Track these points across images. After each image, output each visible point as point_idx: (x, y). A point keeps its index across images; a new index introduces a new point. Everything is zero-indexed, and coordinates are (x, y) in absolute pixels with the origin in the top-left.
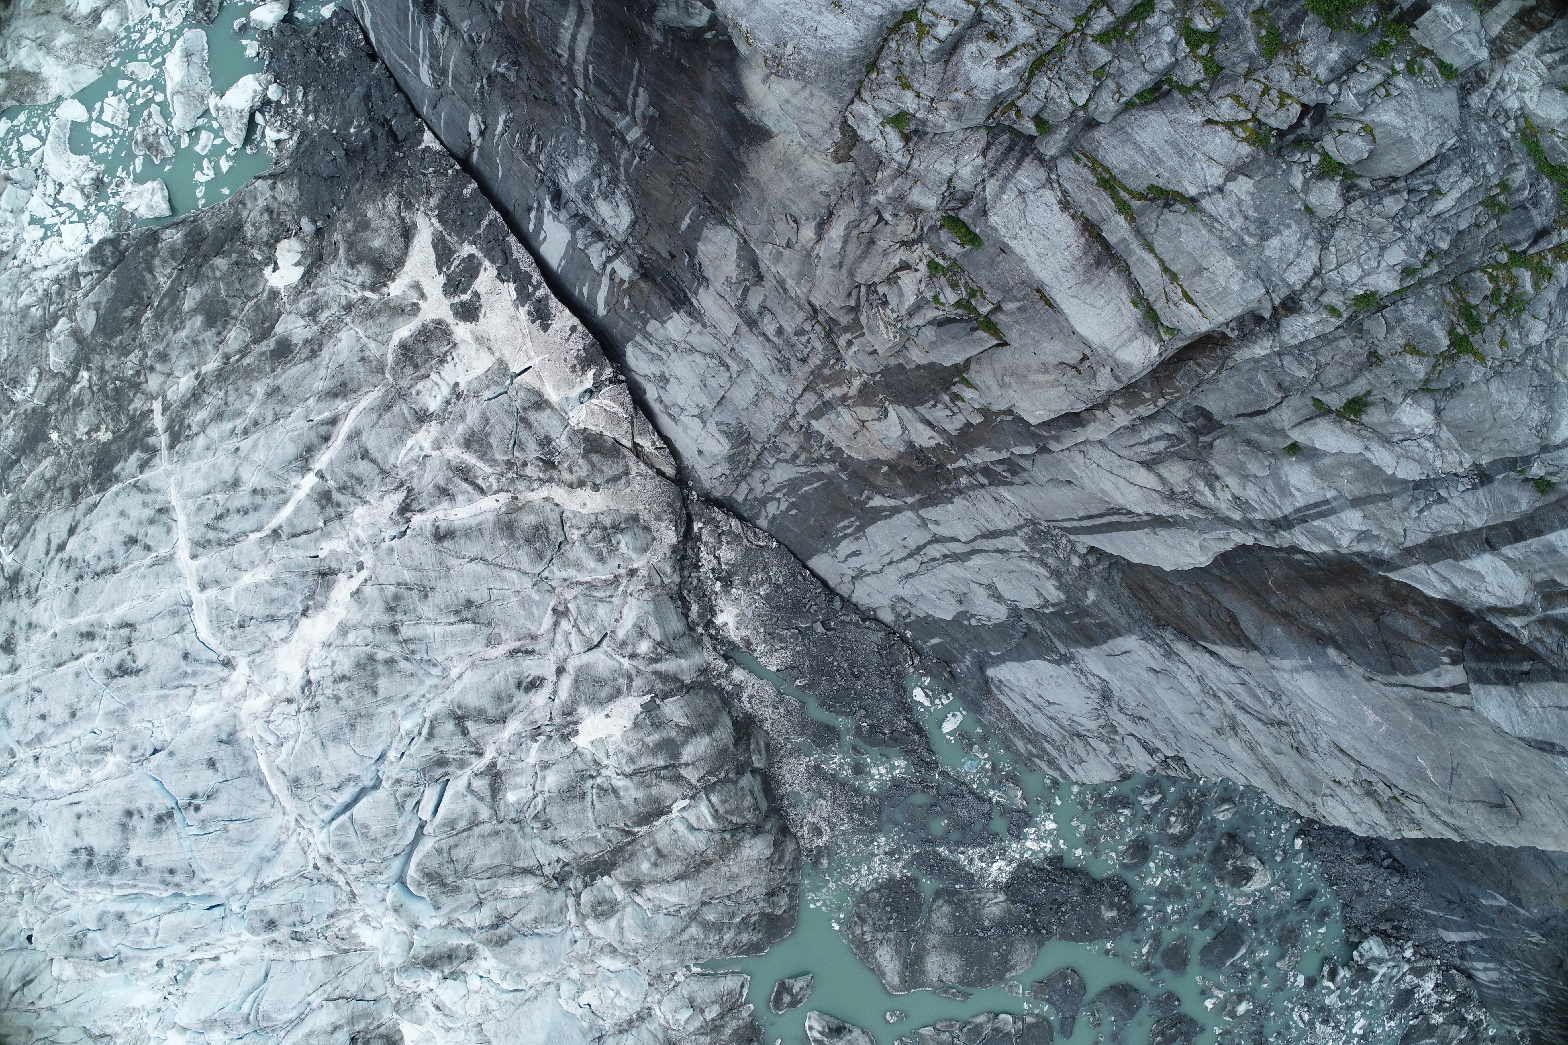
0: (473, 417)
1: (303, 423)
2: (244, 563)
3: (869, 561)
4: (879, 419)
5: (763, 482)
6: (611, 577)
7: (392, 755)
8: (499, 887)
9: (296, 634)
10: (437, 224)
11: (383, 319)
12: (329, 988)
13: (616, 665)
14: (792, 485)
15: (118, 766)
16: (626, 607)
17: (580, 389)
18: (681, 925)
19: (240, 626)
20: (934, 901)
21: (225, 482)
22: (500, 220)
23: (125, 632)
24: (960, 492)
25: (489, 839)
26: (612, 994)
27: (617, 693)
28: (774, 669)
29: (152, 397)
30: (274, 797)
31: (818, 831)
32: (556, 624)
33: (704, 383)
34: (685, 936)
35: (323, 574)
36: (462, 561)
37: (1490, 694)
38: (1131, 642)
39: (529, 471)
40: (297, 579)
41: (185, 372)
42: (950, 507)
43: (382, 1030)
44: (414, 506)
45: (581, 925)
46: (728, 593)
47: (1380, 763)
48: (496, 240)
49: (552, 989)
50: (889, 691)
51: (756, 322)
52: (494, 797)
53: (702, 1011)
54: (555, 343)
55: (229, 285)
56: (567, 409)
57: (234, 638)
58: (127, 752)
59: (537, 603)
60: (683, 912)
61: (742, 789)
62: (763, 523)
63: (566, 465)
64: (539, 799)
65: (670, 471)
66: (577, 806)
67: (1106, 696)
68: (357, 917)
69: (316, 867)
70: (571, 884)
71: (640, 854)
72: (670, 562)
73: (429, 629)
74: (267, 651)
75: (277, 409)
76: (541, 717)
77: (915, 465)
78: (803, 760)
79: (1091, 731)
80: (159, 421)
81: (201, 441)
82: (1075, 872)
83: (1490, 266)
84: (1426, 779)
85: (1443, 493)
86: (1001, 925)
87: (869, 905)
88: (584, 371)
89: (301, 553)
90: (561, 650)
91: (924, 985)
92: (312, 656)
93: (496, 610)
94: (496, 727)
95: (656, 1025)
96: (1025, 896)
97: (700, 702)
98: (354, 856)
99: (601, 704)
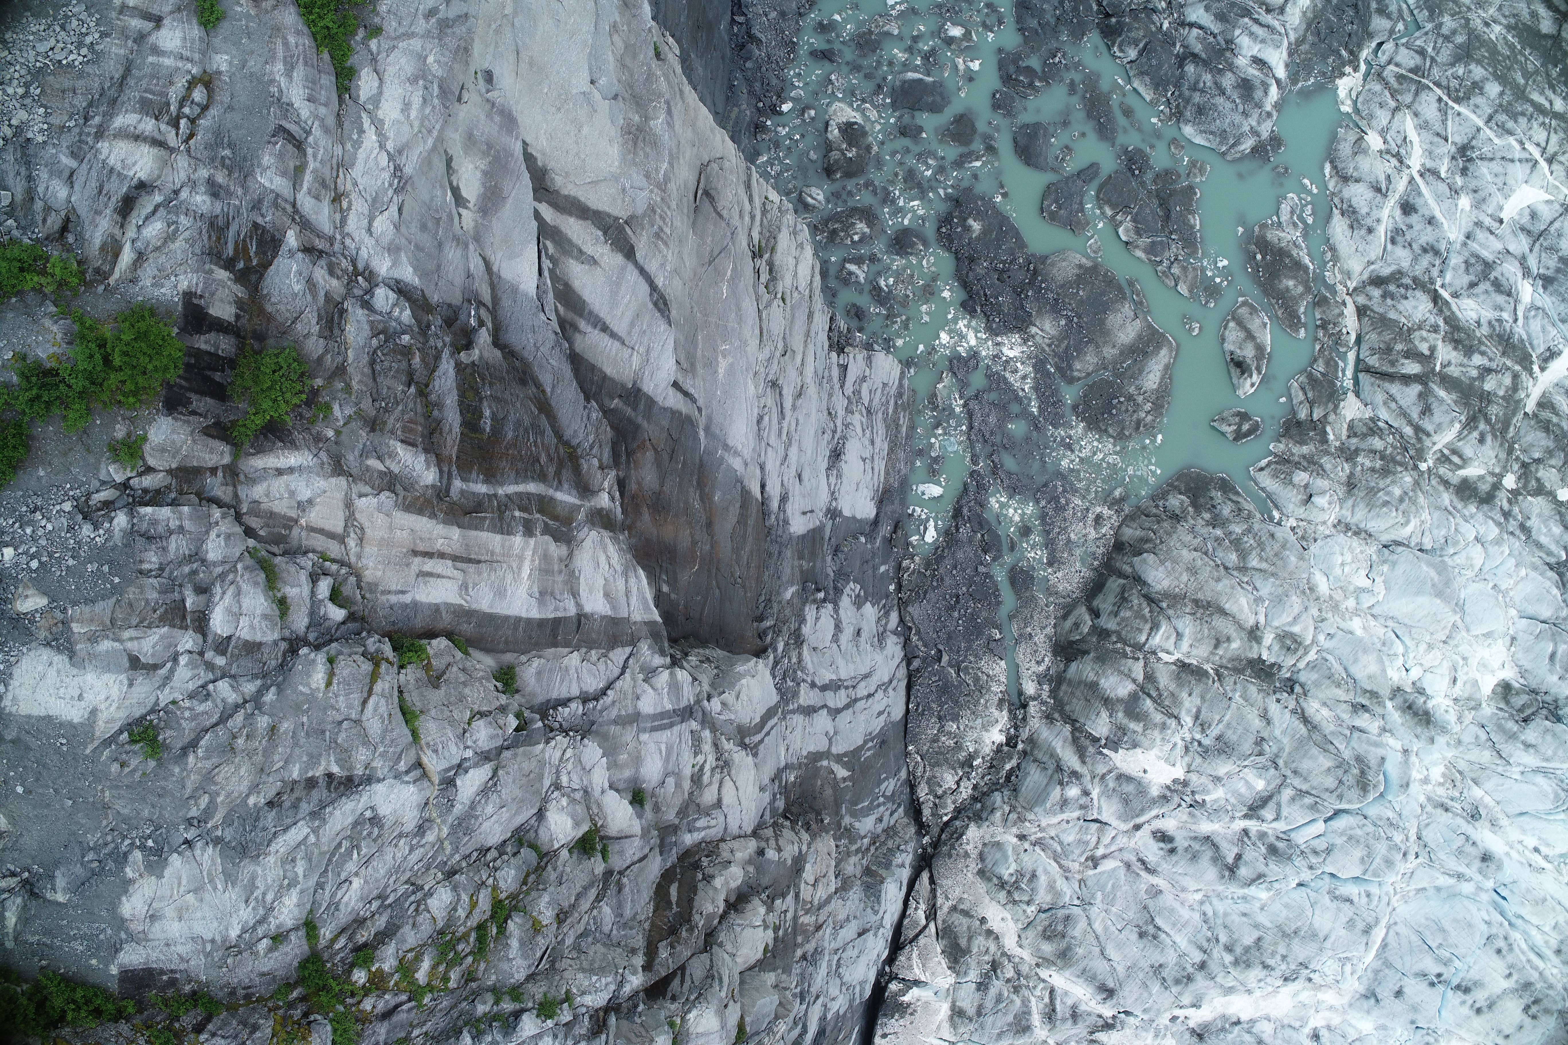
3: (877, 704)
5: (881, 820)
6: (1037, 848)
8: (1332, 727)
9: (1258, 1015)
13: (1103, 799)
14: (869, 810)
16: (1051, 824)
17: (924, 994)
18: (1257, 575)
20: (1079, 379)
24: (800, 765)
25: (1305, 773)
26: (1347, 569)
27: (1123, 778)
28: (1003, 663)
30: (1388, 929)
31: (1098, 520)
32: (1104, 857)
34: (1264, 565)
35: (1201, 1037)
36: (1115, 965)
37: (656, 386)
38: (796, 524)
39: (1010, 973)
42: (812, 749)
43: (1501, 706)
44: (1101, 1022)
45: (1314, 643)
46: (976, 752)
47: (749, 308)
49: (1374, 611)
50: (948, 563)
52: (1270, 797)
53: (1306, 486)
54: (905, 1039)
56: (944, 991)
59: (1103, 890)
60: (1245, 579)
62: (904, 776)
63: (986, 958)
64: (1246, 763)
65: (925, 876)
66: (1229, 734)
70: (1288, 675)
71: (1228, 655)
72: (992, 818)
73: (1183, 944)
74: (1286, 1022)
76: (1183, 814)
78: (1053, 579)
82: (965, 285)
84: (734, 267)
85: (580, 710)
86: (1056, 308)
87: (1123, 429)
88: (909, 1005)
90: (1122, 841)
91: (1150, 326)
92: (1265, 993)
93: (1131, 913)
94: (1217, 840)
95: (1344, 512)
96: (1016, 309)
97: (1076, 706)
98: (1390, 848)
99: (1139, 784)
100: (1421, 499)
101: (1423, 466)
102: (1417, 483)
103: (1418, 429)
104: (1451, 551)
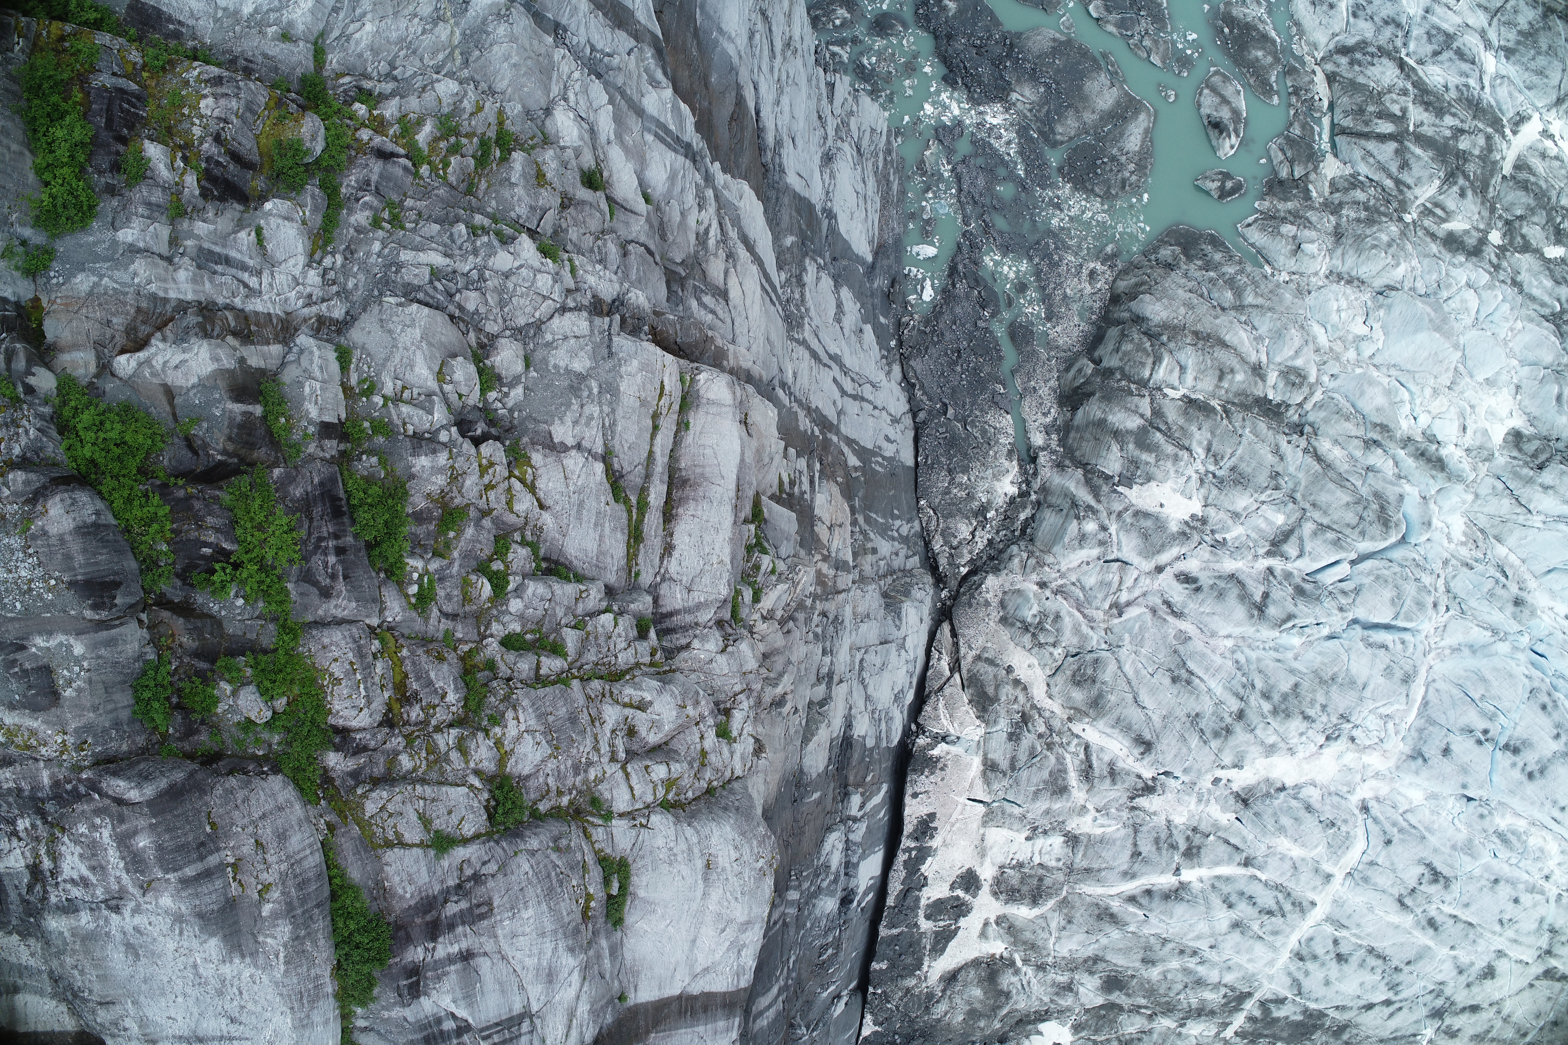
0: (1042, 804)
1: (1153, 919)
2: (1287, 866)
3: (884, 424)
5: (897, 554)
6: (1059, 597)
7: (1325, 631)
8: (1346, 467)
9: (1303, 780)
10: (926, 964)
11: (1028, 935)
12: (1520, 519)
13: (1121, 534)
14: (884, 532)
15: (1503, 816)
16: (1071, 566)
17: (953, 749)
18: (1254, 312)
19: (1333, 824)
20: (1062, 143)
21: (1242, 934)
22: (884, 923)
23: (1408, 902)
24: (808, 410)
25: (1324, 507)
26: (1343, 315)
27: (1139, 514)
28: (1009, 417)
30: (1427, 687)
31: (1092, 275)
32: (1129, 604)
33: (883, 667)
34: (1260, 301)
35: (1245, 802)
36: (1150, 714)
38: (792, 179)
39: (1042, 729)
40: (1265, 817)
41: (1187, 1037)
43: (1514, 454)
44: (1140, 785)
45: (1318, 382)
46: (989, 502)
48: (900, 912)
49: (1376, 361)
50: (947, 318)
51: (829, 676)
52: (1291, 532)
53: (1294, 237)
54: (937, 798)
56: (974, 744)
57: (1345, 822)
58: (1488, 818)
59: (1130, 634)
60: (1243, 318)
61: (1120, 360)
62: (917, 526)
63: (1015, 706)
64: (1263, 497)
65: (946, 627)
66: (1243, 466)
67: (827, 159)
68: (1453, 547)
69: (1447, 610)
70: (1296, 418)
71: (1234, 389)
72: (1010, 565)
73: (1218, 690)
74: (1332, 789)
75: (1158, 947)
76: (1204, 552)
78: (1052, 334)
79: (850, 145)
80: (1239, 1021)
81: (1228, 979)
82: (945, 59)
83: (438, 176)
85: (588, 51)
86: (1034, 77)
87: (1108, 188)
88: (938, 759)
89: (1245, 832)
90: (1145, 583)
91: (1127, 94)
92: (1308, 754)
93: (1162, 656)
94: (1242, 577)
95: (1334, 261)
96: (996, 80)
97: (1086, 449)
98: (1419, 590)
99: (1157, 518)
100: (1409, 247)
101: (1408, 218)
102: (1403, 234)
103: (1398, 182)
104: (1445, 294)
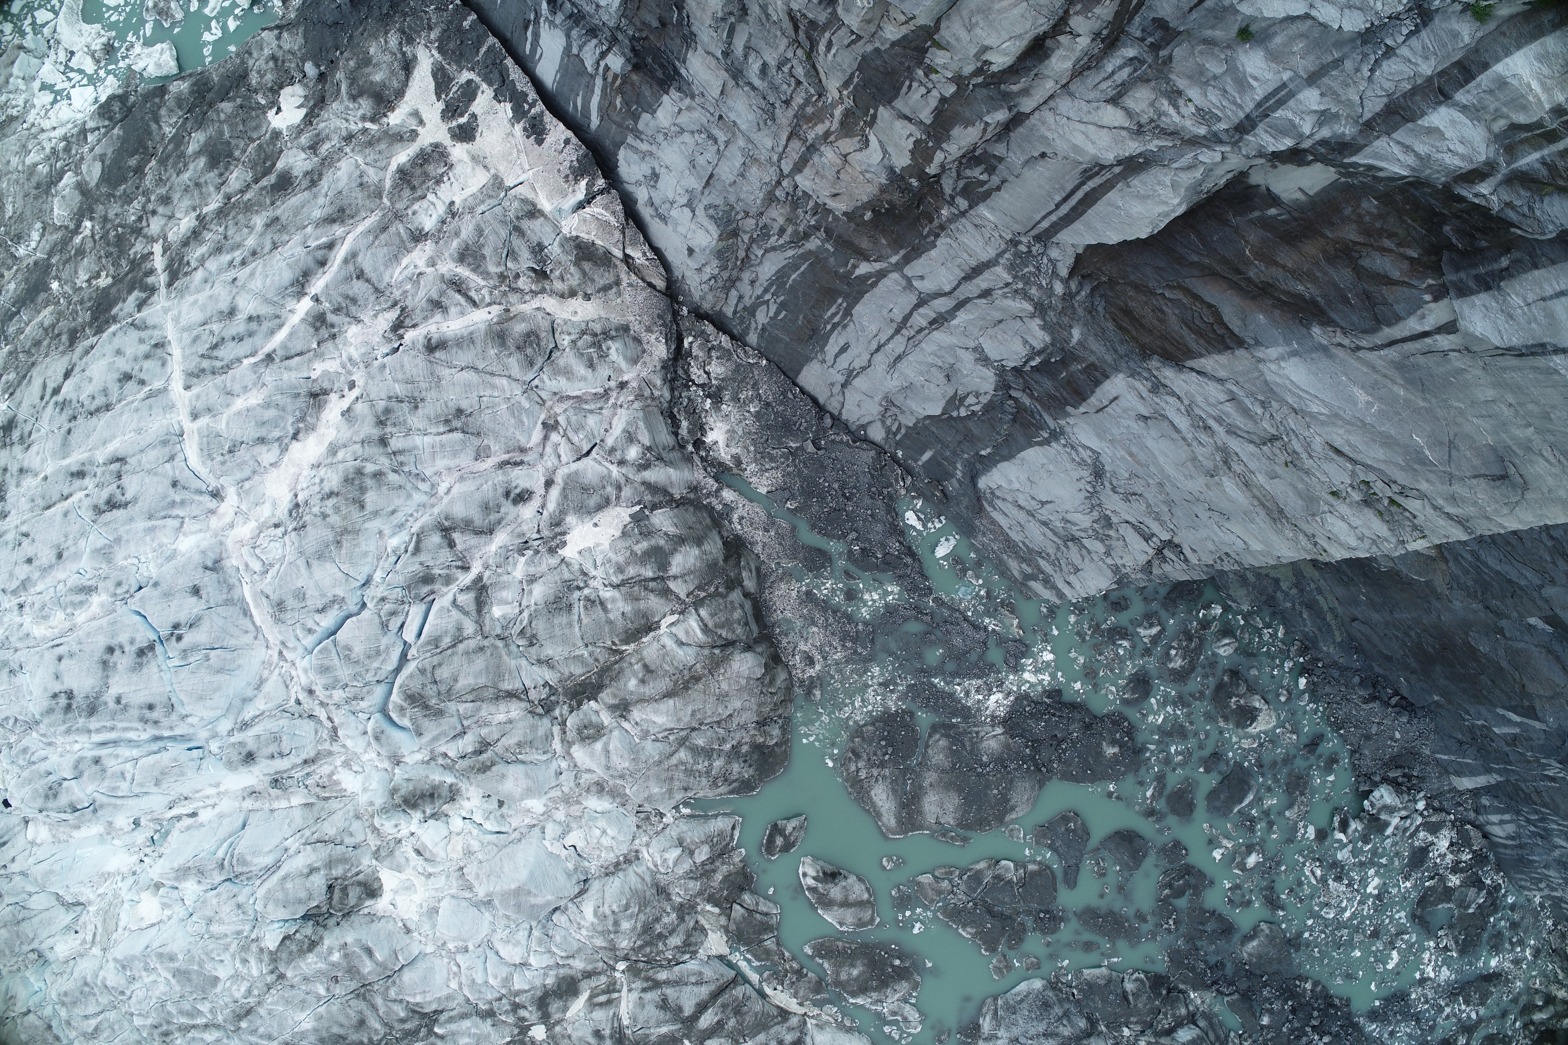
0: (467, 229)
1: (300, 250)
2: (237, 388)
3: (857, 356)
4: (861, 150)
5: (752, 284)
6: (601, 390)
7: (378, 576)
8: (483, 713)
9: (286, 459)
10: (437, 55)
11: (383, 146)
12: (307, 833)
13: (605, 471)
14: (781, 276)
15: (102, 605)
16: (616, 418)
17: (573, 200)
18: (669, 750)
19: (230, 452)
20: (930, 736)
21: (221, 312)
22: (498, 45)
23: (115, 466)
24: (942, 228)
25: (473, 656)
26: (598, 833)
27: (605, 504)
28: (765, 491)
29: (154, 240)
30: (257, 629)
31: (810, 661)
32: (546, 438)
33: (693, 164)
34: (674, 760)
35: (314, 395)
36: (453, 371)
37: (1473, 306)
38: (1119, 383)
39: (521, 282)
40: (289, 400)
41: (187, 213)
42: (933, 253)
43: (361, 877)
44: (408, 322)
45: (567, 754)
46: (718, 409)
47: (1374, 454)
48: (494, 64)
49: (537, 830)
50: (881, 513)
51: (741, 72)
52: (479, 611)
53: (691, 853)
54: (549, 156)
55: (233, 126)
56: (561, 217)
57: (223, 463)
58: (112, 589)
59: (527, 413)
61: (732, 602)
62: (752, 338)
63: (557, 273)
64: (526, 614)
65: (660, 284)
66: (564, 620)
67: (1098, 473)
68: (338, 762)
69: (298, 702)
70: (557, 712)
71: (628, 672)
72: (660, 378)
73: (418, 440)
74: (256, 478)
75: (276, 238)
76: (529, 530)
77: (896, 197)
78: (795, 585)
79: (1084, 530)
80: (159, 262)
81: (199, 275)
82: (1074, 706)
84: (1424, 462)
85: (1389, 42)
86: (1000, 761)
87: (863, 739)
88: (576, 181)
89: (294, 375)
90: (550, 461)
91: (921, 828)
92: (301, 479)
93: (486, 419)
94: (483, 539)
95: (644, 868)
96: (1024, 730)
97: (690, 516)
98: (336, 680)
99: (589, 513)
100: (599, 943)
101: (621, 966)
102: (613, 948)
103: (657, 984)
104: (536, 933)
